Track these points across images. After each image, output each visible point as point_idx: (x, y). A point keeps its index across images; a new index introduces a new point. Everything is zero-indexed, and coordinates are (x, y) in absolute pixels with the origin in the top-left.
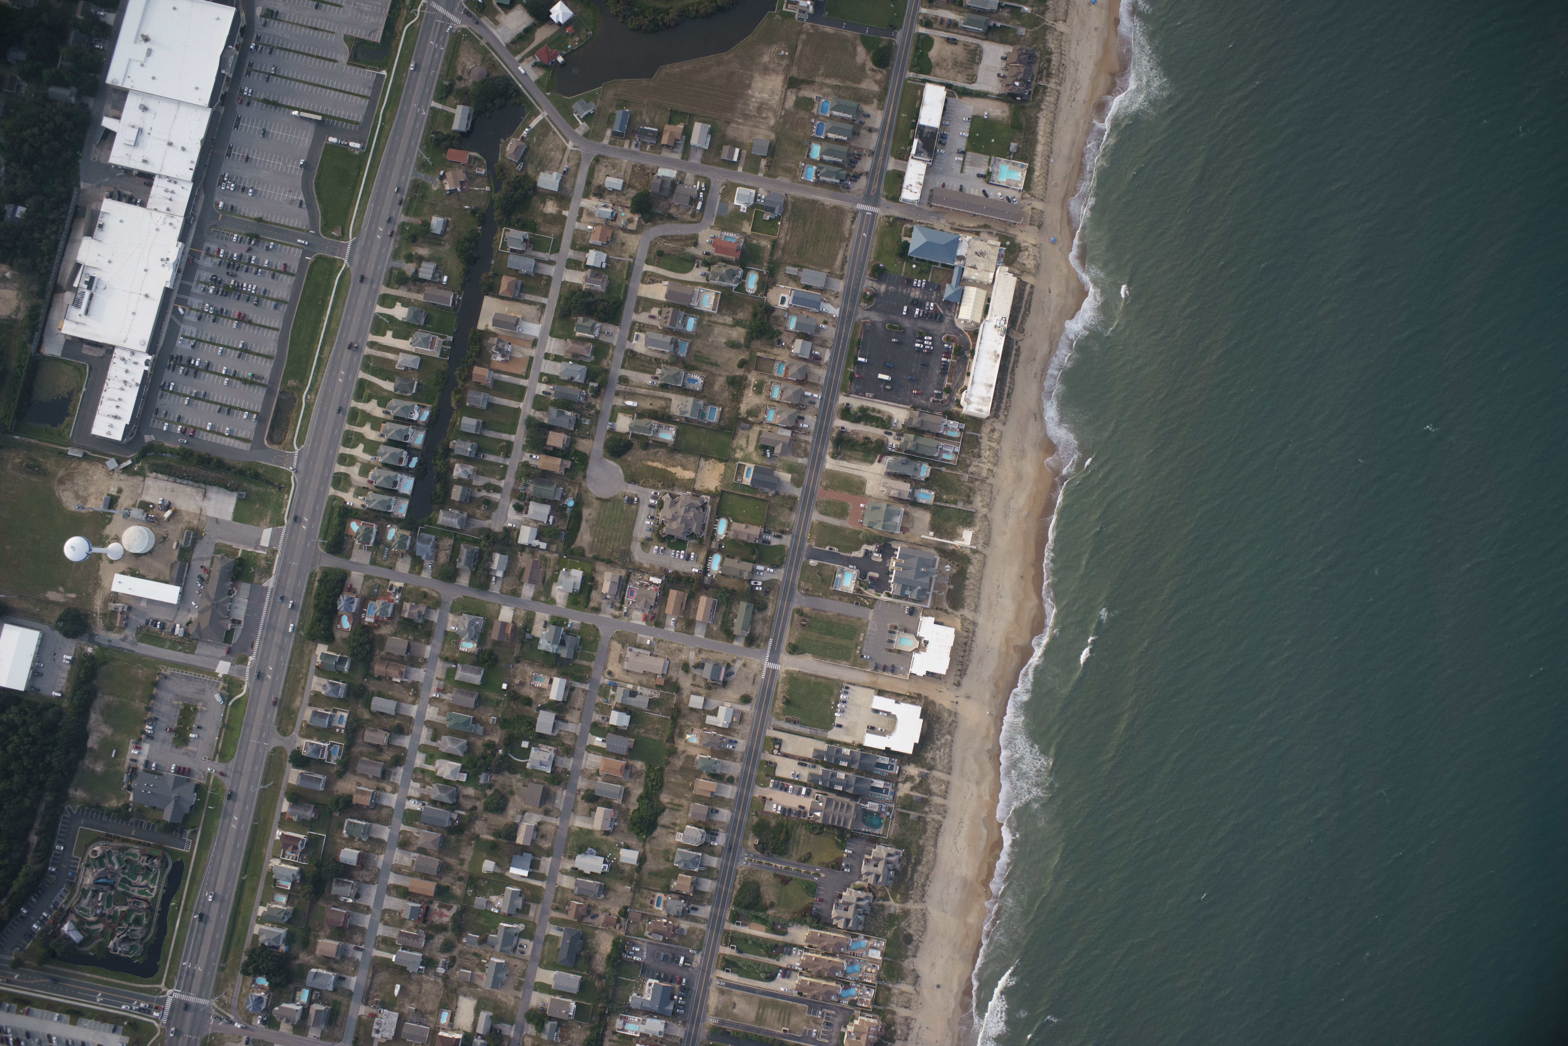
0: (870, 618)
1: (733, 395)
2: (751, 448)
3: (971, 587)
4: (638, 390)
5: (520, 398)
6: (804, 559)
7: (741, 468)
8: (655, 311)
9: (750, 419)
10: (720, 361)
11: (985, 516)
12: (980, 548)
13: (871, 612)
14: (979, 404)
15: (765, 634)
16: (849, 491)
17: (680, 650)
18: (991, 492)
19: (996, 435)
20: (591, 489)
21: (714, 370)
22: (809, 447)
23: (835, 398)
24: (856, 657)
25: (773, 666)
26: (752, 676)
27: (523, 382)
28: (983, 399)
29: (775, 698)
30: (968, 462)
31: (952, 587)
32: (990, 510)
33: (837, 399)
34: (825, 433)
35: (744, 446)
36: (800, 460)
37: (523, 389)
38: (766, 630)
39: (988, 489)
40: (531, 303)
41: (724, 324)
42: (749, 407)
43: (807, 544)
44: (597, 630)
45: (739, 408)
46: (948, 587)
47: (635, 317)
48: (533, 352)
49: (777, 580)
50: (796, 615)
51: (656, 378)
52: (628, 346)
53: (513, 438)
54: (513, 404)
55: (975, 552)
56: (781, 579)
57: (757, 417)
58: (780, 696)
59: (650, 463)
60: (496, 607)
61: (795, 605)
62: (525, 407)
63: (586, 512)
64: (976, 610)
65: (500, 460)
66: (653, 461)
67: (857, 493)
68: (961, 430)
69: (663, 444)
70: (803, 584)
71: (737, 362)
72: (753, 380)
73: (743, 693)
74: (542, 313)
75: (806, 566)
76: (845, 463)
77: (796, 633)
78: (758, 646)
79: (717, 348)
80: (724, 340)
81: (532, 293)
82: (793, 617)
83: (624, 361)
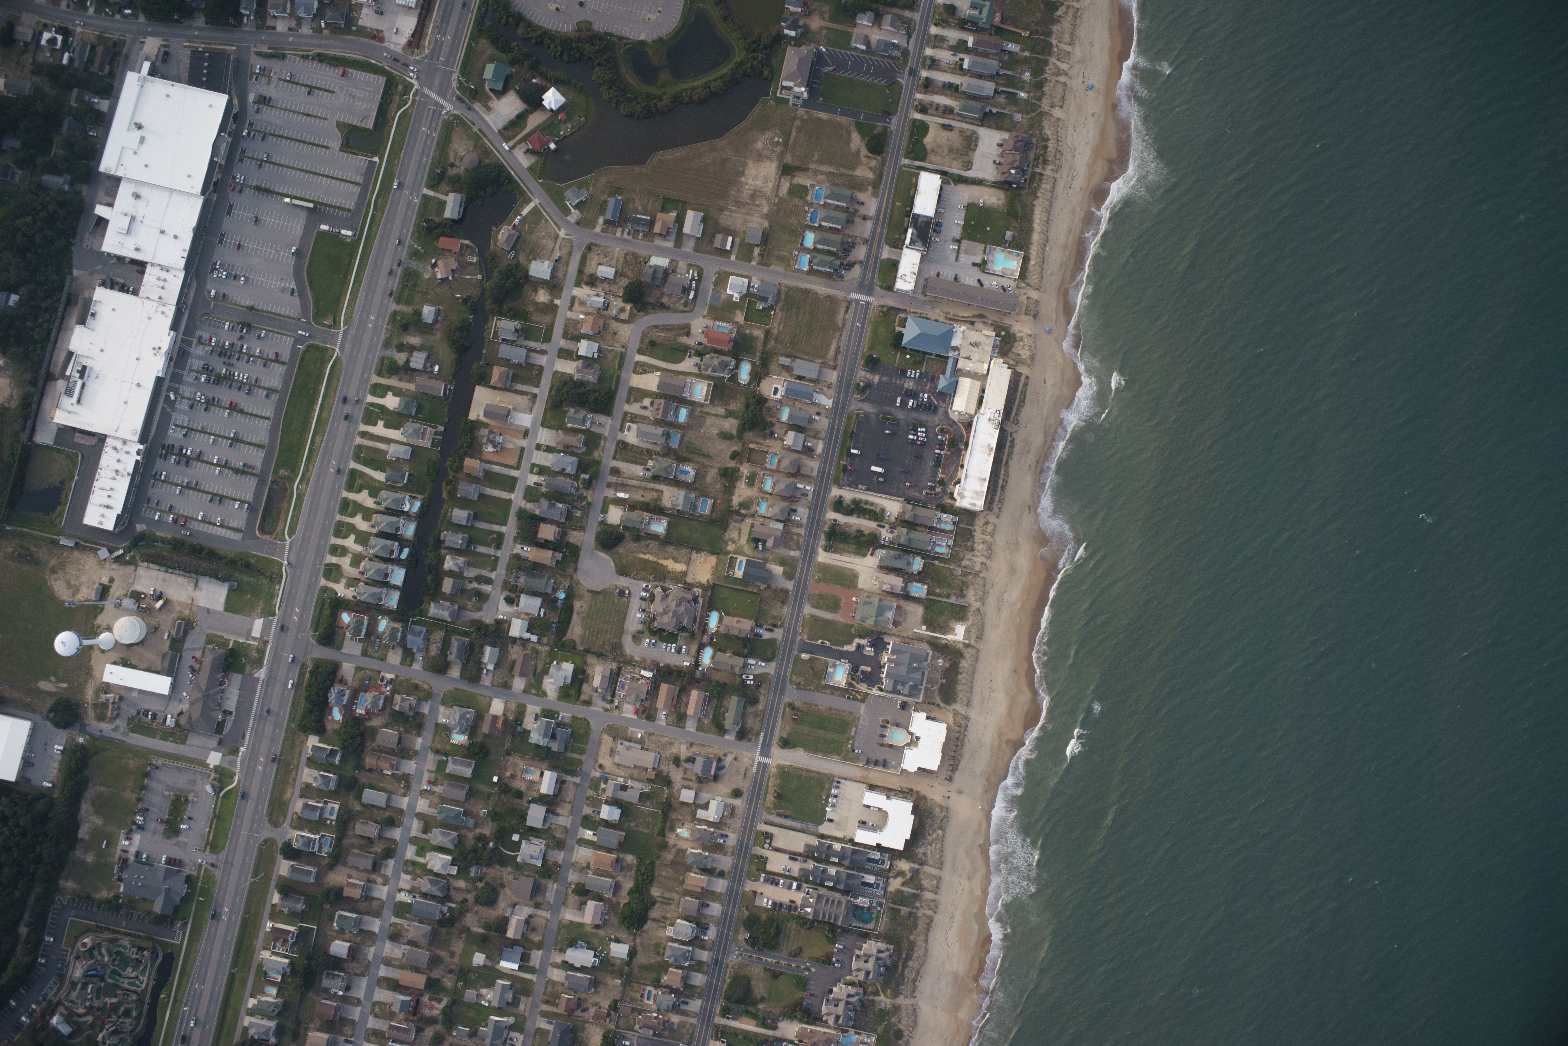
0: (862, 712)
1: (725, 487)
2: (743, 541)
3: (964, 681)
4: (630, 482)
5: (512, 489)
6: (796, 653)
7: (733, 561)
8: (647, 402)
9: (743, 511)
10: (712, 452)
11: (978, 610)
12: (973, 642)
13: (863, 708)
14: (972, 498)
15: (756, 728)
16: (841, 584)
17: (671, 744)
18: (985, 586)
19: (990, 528)
20: (582, 581)
21: (706, 461)
22: (801, 540)
23: (827, 490)
24: (847, 751)
25: (764, 760)
26: (743, 770)
27: (514, 473)
28: (977, 493)
29: (766, 792)
30: (961, 555)
31: (944, 681)
32: (983, 604)
33: (830, 491)
34: (818, 526)
35: (736, 538)
36: (792, 553)
37: (514, 480)
38: (758, 723)
39: (982, 582)
40: (522, 393)
41: (717, 415)
42: (741, 499)
43: (799, 638)
44: (588, 723)
45: (731, 500)
46: (940, 681)
47: (627, 408)
48: (524, 443)
49: (768, 674)
50: (787, 709)
51: (648, 470)
52: (620, 436)
53: (504, 529)
54: (504, 495)
55: (967, 646)
56: (772, 672)
57: (749, 509)
58: (771, 790)
59: (641, 556)
60: (487, 700)
61: (787, 699)
62: (516, 498)
63: (577, 605)
64: (968, 704)
65: (491, 551)
66: (645, 553)
67: (849, 587)
68: (954, 523)
69: (654, 537)
70: (794, 678)
71: (729, 453)
72: (746, 471)
73: (735, 787)
74: (534, 403)
75: (798, 660)
76: (837, 556)
77: (788, 727)
78: (749, 740)
79: (709, 439)
80: (716, 431)
81: (524, 383)
82: (784, 711)
83: (616, 452)
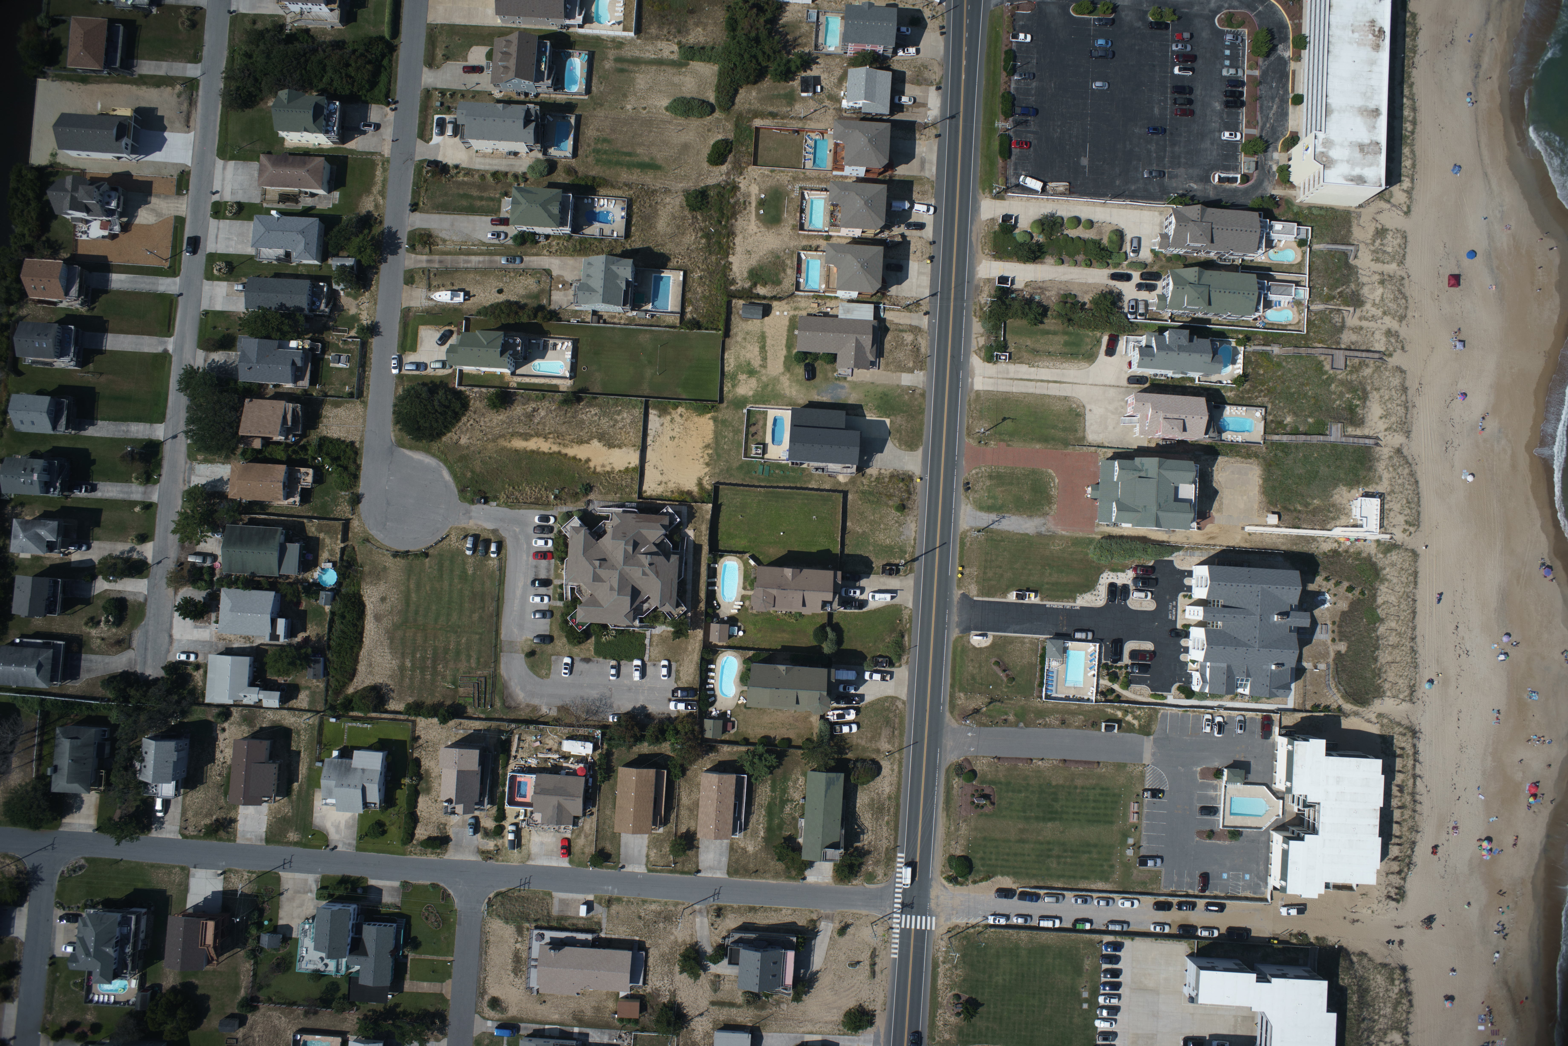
0: (1147, 758)
1: (707, 236)
2: (776, 366)
3: (1393, 639)
4: (462, 261)
5: (166, 328)
6: (955, 633)
7: (753, 422)
8: (477, 55)
9: (761, 290)
10: (660, 155)
11: (1399, 451)
12: (1399, 537)
13: (1148, 745)
14: (1349, 161)
15: (884, 844)
16: (1045, 439)
17: (668, 918)
18: (1405, 389)
19: (1392, 243)
20: (376, 534)
21: (648, 179)
22: (924, 344)
23: (968, 209)
24: (1127, 866)
25: (914, 922)
26: (865, 957)
27: (167, 285)
28: (1362, 148)
29: (935, 1005)
30: (1337, 319)
31: (1342, 647)
32: (1408, 434)
33: (976, 209)
34: (959, 298)
35: (756, 363)
36: (907, 379)
37: (169, 303)
38: (885, 832)
39: (1396, 381)
40: (159, 82)
41: (660, 62)
42: (753, 262)
43: (957, 593)
44: (446, 896)
45: (728, 266)
46: (1332, 649)
47: (430, 78)
48: (180, 206)
49: (894, 699)
50: (956, 782)
51: (505, 222)
52: (423, 151)
53: (159, 432)
54: (149, 345)
55: (1389, 548)
56: (903, 694)
57: (777, 282)
58: (946, 996)
59: (518, 444)
60: (177, 878)
61: (951, 756)
62: (179, 347)
63: (371, 595)
64: (1412, 695)
65: (135, 492)
66: (526, 437)
67: (1066, 443)
68: (1302, 243)
69: (545, 391)
70: (961, 699)
71: (706, 151)
72: (754, 190)
73: (851, 1003)
74: (192, 103)
75: (963, 650)
76: (1022, 370)
77: (964, 829)
78: (871, 878)
79: (649, 123)
80: (665, 102)
81: (159, 55)
82: (949, 789)
83: (416, 193)
